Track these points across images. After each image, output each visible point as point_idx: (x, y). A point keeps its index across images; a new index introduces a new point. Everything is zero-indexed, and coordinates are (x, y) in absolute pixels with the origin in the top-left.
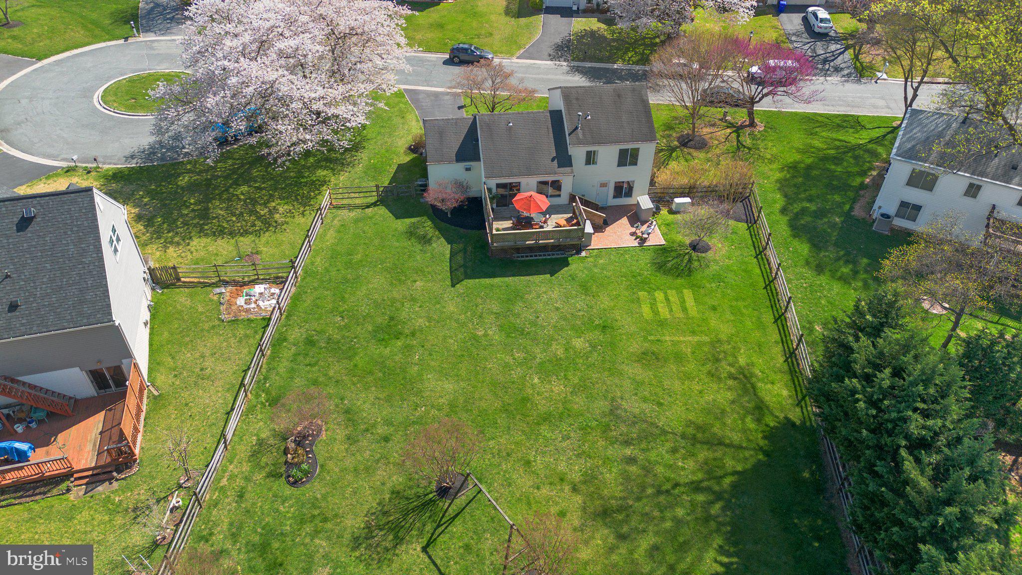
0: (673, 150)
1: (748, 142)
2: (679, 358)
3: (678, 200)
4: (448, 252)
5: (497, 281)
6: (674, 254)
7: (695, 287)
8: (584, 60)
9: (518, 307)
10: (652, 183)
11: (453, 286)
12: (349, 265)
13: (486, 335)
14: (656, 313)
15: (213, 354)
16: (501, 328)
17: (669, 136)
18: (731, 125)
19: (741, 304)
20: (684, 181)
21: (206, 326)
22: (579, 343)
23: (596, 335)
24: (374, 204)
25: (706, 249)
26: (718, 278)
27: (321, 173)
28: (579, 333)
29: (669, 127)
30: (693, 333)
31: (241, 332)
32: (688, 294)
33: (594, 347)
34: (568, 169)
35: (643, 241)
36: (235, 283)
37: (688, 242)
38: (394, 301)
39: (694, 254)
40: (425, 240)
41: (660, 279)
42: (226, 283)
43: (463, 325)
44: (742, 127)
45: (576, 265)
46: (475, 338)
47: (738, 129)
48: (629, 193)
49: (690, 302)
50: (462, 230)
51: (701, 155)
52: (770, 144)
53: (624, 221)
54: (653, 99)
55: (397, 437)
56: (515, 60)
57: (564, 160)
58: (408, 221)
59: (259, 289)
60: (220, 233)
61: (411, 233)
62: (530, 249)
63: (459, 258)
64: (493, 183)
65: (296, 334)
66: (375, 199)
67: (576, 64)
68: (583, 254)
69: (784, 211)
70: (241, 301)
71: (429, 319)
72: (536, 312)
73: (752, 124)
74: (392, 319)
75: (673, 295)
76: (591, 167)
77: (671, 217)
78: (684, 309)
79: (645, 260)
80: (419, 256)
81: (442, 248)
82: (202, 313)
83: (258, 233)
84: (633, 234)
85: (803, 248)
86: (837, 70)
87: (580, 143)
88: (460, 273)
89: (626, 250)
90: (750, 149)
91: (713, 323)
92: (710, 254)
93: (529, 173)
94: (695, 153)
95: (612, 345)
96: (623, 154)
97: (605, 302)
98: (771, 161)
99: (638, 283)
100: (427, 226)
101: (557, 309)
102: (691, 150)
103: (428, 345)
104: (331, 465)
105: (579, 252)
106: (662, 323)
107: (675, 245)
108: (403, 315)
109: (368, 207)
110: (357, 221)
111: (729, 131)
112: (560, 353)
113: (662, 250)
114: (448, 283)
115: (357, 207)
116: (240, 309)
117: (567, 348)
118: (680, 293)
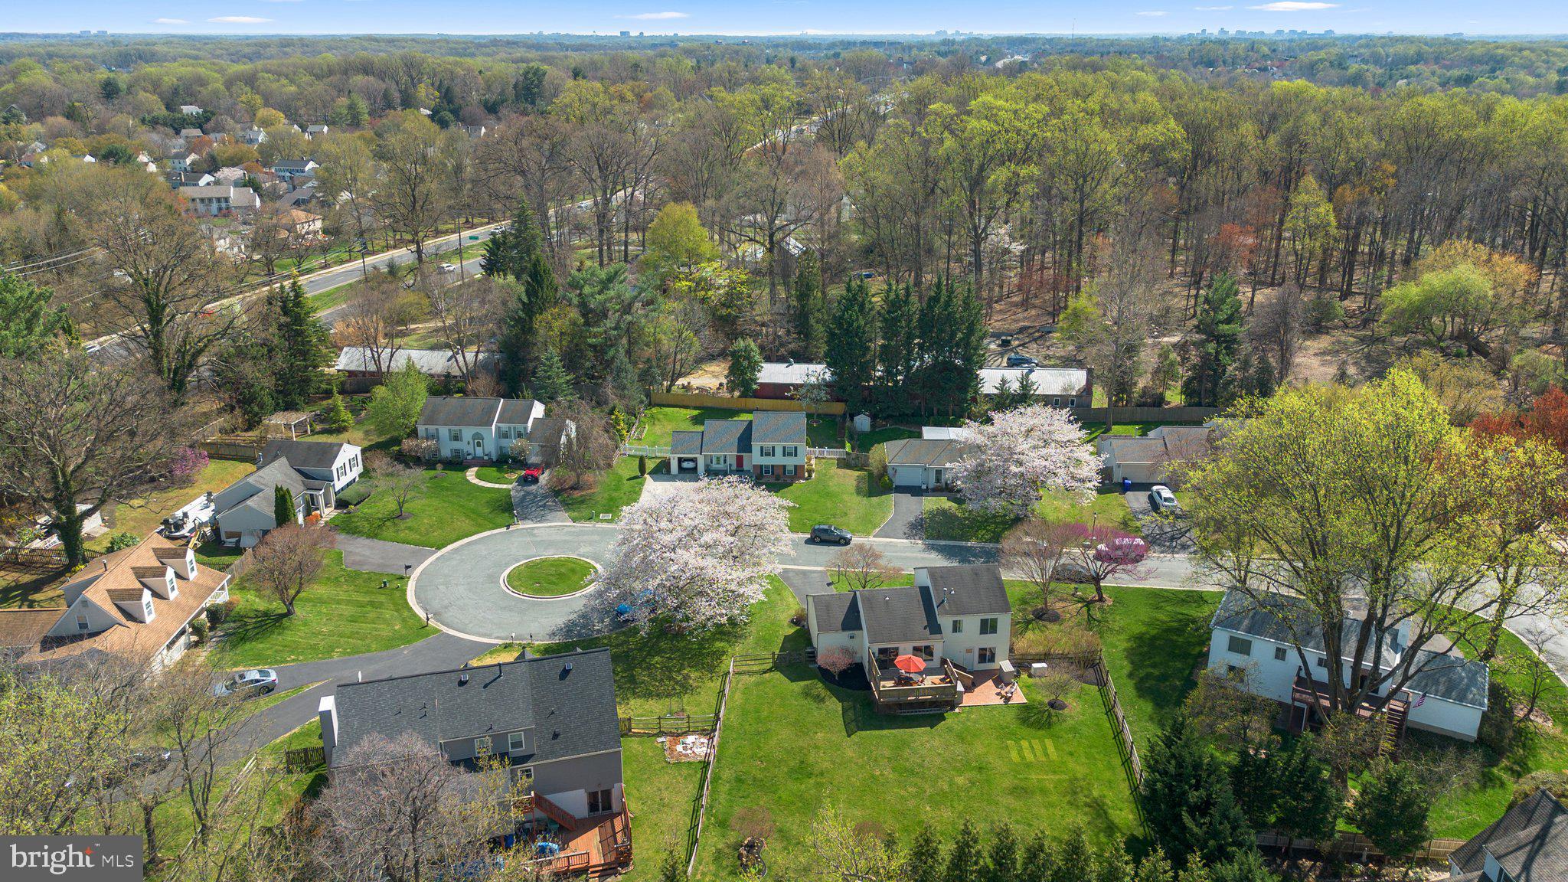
0: (1028, 622)
1: (1098, 615)
2: (1044, 791)
3: (1035, 665)
4: (840, 709)
5: (885, 732)
6: (1035, 711)
7: (1055, 737)
8: (938, 538)
9: (906, 753)
10: (1011, 650)
11: (849, 736)
12: (758, 720)
13: (882, 775)
14: (1023, 757)
15: (667, 789)
16: (894, 769)
17: (1025, 610)
18: (1082, 600)
19: (1093, 750)
20: (1041, 649)
21: (657, 767)
22: (960, 781)
23: (974, 775)
24: (770, 670)
25: (1063, 707)
26: (1074, 730)
27: (719, 645)
28: (960, 773)
29: (1024, 601)
30: (1055, 772)
31: (685, 772)
32: (1048, 742)
33: (973, 783)
34: (938, 636)
35: (1008, 699)
36: (671, 734)
37: (1046, 701)
38: (801, 749)
39: (1053, 711)
40: (819, 699)
41: (1025, 731)
42: (665, 734)
43: (862, 767)
44: (1092, 602)
45: (951, 719)
46: (873, 776)
47: (1088, 604)
48: (992, 659)
49: (1051, 749)
50: (849, 691)
51: (1055, 627)
52: (1118, 618)
53: (990, 683)
54: (1006, 576)
56: (872, 539)
57: (934, 628)
58: (802, 683)
59: (690, 739)
60: (648, 695)
61: (806, 694)
62: (911, 704)
63: (851, 714)
64: (876, 648)
65: (726, 774)
66: (768, 666)
67: (931, 542)
68: (957, 710)
69: (1130, 675)
70: (679, 748)
71: (833, 763)
72: (921, 756)
73: (1101, 599)
74: (802, 762)
75: (1036, 743)
76: (957, 634)
77: (1031, 680)
78: (1046, 755)
79: (1010, 716)
80: (816, 713)
81: (834, 705)
82: (652, 757)
83: (679, 695)
84: (998, 694)
85: (1148, 707)
86: (1184, 547)
87: (947, 613)
88: (853, 726)
89: (994, 707)
90: (1099, 621)
91: (1070, 765)
92: (1066, 711)
93: (906, 639)
94: (1050, 625)
95: (988, 781)
96: (984, 623)
97: (979, 748)
98: (1119, 633)
99: (1004, 733)
100: (819, 688)
101: (939, 754)
102: (1046, 623)
103: (835, 782)
105: (953, 709)
106: (1028, 765)
107: (1036, 704)
108: (811, 759)
109: (765, 672)
110: (758, 684)
111: (1080, 605)
112: (946, 787)
113: (1024, 708)
114: (845, 734)
115: (756, 673)
116: (680, 754)
117: (951, 784)
118: (1042, 743)
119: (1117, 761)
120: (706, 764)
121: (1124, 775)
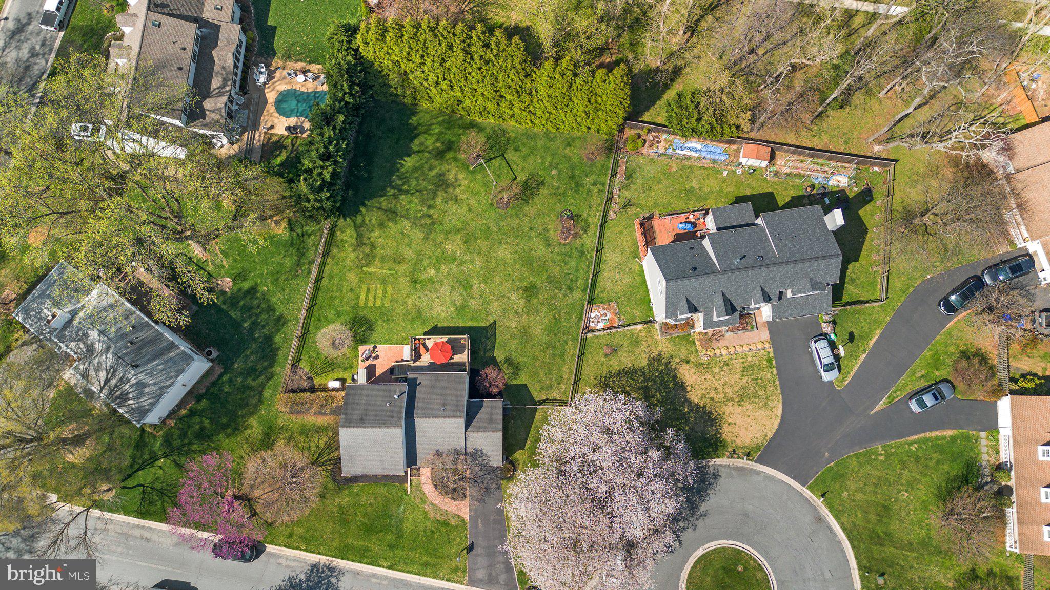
2: (383, 259)
4: (495, 349)
5: (468, 325)
6: (358, 337)
7: (355, 307)
9: (459, 302)
11: (495, 322)
13: (480, 283)
14: (385, 291)
15: (616, 281)
16: (471, 288)
19: (334, 294)
21: (623, 298)
22: (432, 272)
23: (421, 277)
24: (540, 402)
26: (339, 315)
28: (430, 280)
30: (369, 274)
31: (605, 295)
32: (362, 303)
33: (425, 269)
36: (614, 329)
40: (508, 362)
41: (371, 316)
43: (491, 292)
46: (486, 282)
49: (363, 296)
53: (378, 372)
55: (526, 229)
58: (518, 382)
59: (601, 326)
60: (632, 372)
61: (516, 369)
63: (489, 345)
65: (577, 294)
69: (270, 378)
70: (609, 316)
71: (509, 298)
72: (451, 296)
74: (529, 301)
75: (371, 302)
78: (368, 290)
79: (375, 336)
80: (513, 345)
81: (498, 356)
82: (627, 306)
83: (610, 375)
84: (378, 357)
88: (489, 331)
89: (386, 342)
91: (356, 280)
95: (415, 270)
97: (411, 301)
99: (386, 315)
100: (506, 372)
101: (438, 298)
103: (510, 281)
104: (555, 219)
106: (384, 282)
107: (354, 344)
108: (523, 303)
109: (544, 400)
110: (550, 387)
112: (443, 268)
113: (363, 340)
114: (497, 324)
115: (551, 401)
116: (609, 309)
117: (438, 270)
118: (366, 304)
119: (325, 282)
120: (591, 301)
121: (327, 268)
